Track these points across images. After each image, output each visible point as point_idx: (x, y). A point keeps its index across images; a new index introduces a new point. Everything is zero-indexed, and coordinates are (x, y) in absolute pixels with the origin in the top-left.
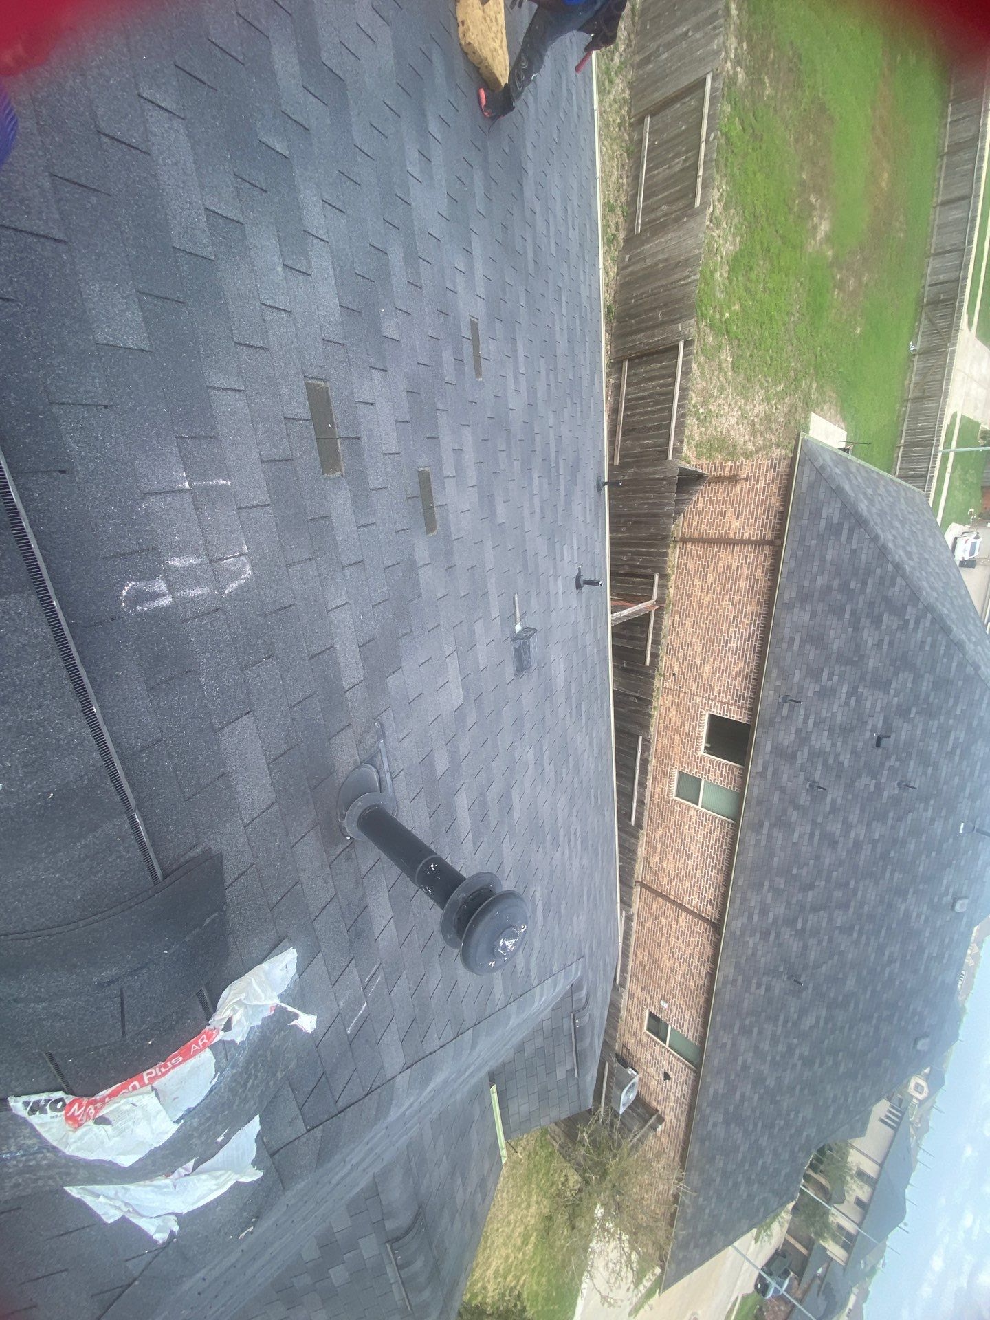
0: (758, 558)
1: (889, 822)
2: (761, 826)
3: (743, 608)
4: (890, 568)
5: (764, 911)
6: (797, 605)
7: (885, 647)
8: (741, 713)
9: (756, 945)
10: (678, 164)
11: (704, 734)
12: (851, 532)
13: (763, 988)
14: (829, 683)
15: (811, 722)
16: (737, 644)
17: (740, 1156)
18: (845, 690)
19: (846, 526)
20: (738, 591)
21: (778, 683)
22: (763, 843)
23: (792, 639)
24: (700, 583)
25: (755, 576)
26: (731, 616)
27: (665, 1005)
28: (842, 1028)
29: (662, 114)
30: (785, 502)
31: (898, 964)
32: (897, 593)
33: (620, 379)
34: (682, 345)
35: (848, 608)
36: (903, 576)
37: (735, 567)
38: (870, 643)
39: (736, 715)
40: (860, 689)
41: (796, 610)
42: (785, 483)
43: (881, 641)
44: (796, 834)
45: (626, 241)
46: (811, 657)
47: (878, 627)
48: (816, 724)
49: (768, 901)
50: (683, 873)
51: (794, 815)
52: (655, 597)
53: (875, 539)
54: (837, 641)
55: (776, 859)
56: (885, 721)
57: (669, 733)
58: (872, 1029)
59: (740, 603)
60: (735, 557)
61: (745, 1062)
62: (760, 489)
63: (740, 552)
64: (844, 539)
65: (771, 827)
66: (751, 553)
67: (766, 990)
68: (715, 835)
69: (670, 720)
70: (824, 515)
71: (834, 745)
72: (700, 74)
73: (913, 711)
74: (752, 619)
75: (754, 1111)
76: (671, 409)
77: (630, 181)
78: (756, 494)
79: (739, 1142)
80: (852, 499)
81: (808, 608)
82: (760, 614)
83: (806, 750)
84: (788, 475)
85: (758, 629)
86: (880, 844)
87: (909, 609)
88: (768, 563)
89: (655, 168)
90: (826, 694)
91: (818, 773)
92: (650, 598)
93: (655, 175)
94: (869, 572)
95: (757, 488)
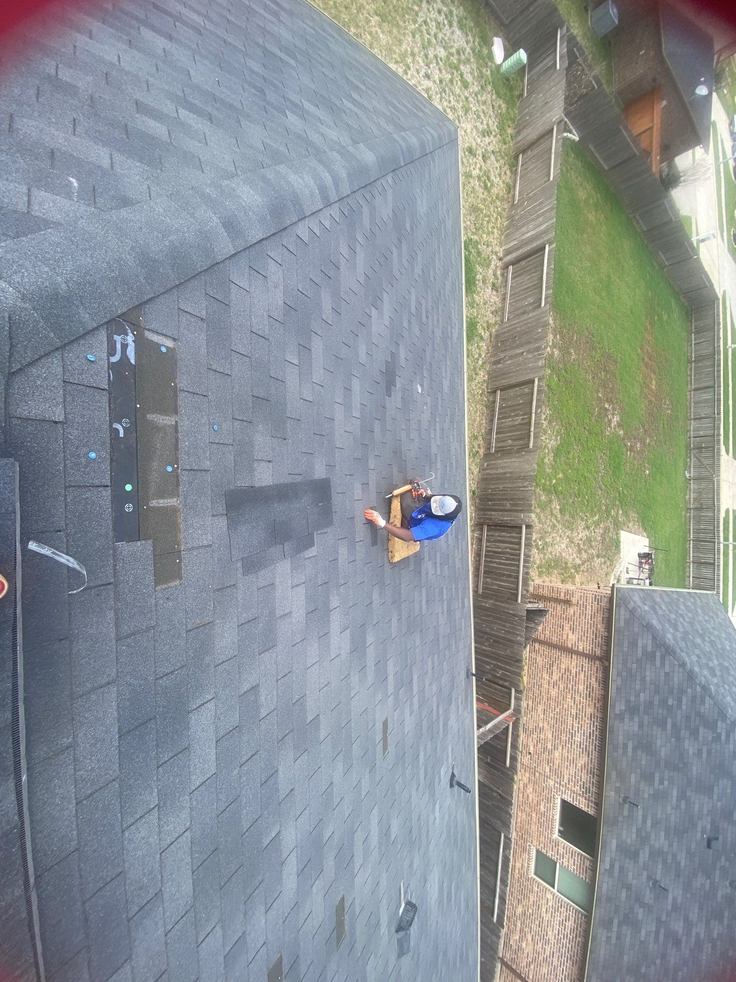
0: (591, 669)
2: (610, 922)
3: (583, 707)
4: (698, 689)
6: (627, 716)
7: (704, 756)
8: (588, 805)
10: (518, 420)
11: (557, 817)
12: (663, 658)
14: (661, 787)
15: (649, 823)
16: (580, 738)
18: (675, 793)
19: (658, 654)
20: (578, 692)
21: (618, 785)
22: (613, 940)
23: (625, 746)
24: (548, 678)
25: (590, 683)
26: (574, 712)
29: (508, 391)
30: (608, 628)
32: (707, 710)
33: (482, 535)
34: (524, 527)
35: (669, 721)
36: (710, 696)
37: (574, 671)
38: (691, 752)
39: (583, 804)
40: (688, 794)
41: (626, 720)
42: (606, 615)
43: (700, 751)
45: (485, 455)
46: (643, 762)
48: (654, 825)
50: (541, 958)
51: (640, 913)
52: (512, 706)
53: (683, 665)
54: (663, 749)
55: (626, 958)
56: (713, 823)
57: (527, 809)
59: (580, 703)
60: (574, 663)
62: (589, 615)
63: (577, 660)
64: (658, 663)
65: (620, 925)
66: (586, 663)
68: (570, 924)
69: (528, 796)
70: (640, 644)
71: (671, 845)
72: (531, 377)
74: (591, 720)
76: (518, 566)
77: (487, 421)
78: (585, 619)
80: (661, 632)
81: (636, 719)
82: (597, 716)
83: (647, 849)
84: (609, 610)
85: (597, 731)
87: (719, 723)
88: (600, 675)
89: (503, 418)
90: (660, 796)
91: (659, 872)
92: (507, 708)
93: (503, 423)
94: (682, 691)
95: (586, 614)
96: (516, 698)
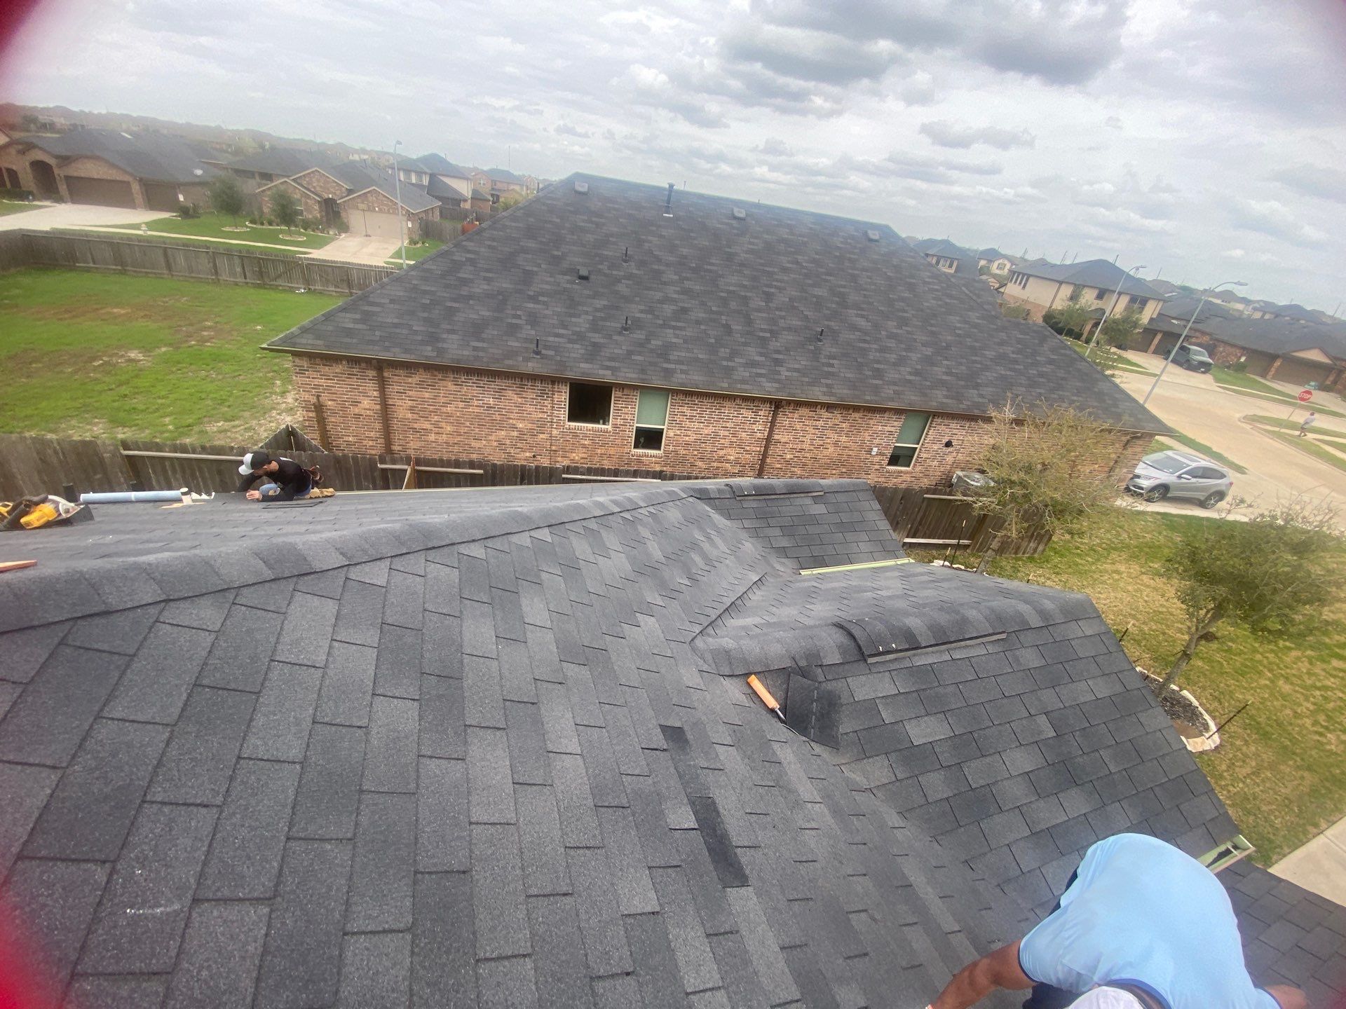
0: (398, 382)
1: (662, 268)
2: (666, 370)
3: (451, 394)
4: (413, 273)
5: (753, 364)
6: (440, 345)
7: (490, 275)
8: (560, 392)
9: (789, 370)
11: (590, 426)
12: (372, 304)
13: (831, 361)
14: (523, 317)
15: (562, 331)
16: (489, 398)
17: (1008, 373)
18: (531, 305)
19: (366, 308)
20: (434, 399)
21: (520, 359)
22: (684, 367)
23: (475, 349)
24: (433, 435)
25: (416, 384)
26: (461, 405)
27: (875, 450)
28: (865, 296)
31: (800, 257)
32: (439, 268)
34: (126, 452)
35: (449, 304)
37: (410, 403)
38: (486, 287)
39: (563, 396)
40: (531, 293)
41: (445, 346)
42: (318, 361)
43: (485, 279)
44: (674, 340)
46: (495, 332)
47: (472, 281)
48: (565, 327)
49: (744, 361)
50: (734, 440)
51: (655, 343)
54: (481, 313)
55: (700, 356)
56: (564, 273)
58: (864, 273)
59: (447, 397)
60: (400, 403)
61: (910, 373)
62: (327, 383)
63: (394, 399)
65: (668, 361)
66: (394, 389)
67: (835, 359)
68: (687, 411)
70: (349, 326)
71: (587, 313)
73: (556, 253)
74: (462, 385)
75: (961, 364)
78: (333, 387)
79: (995, 375)
81: (445, 336)
82: (454, 378)
83: (590, 335)
84: (309, 357)
85: (471, 379)
86: (684, 275)
87: (455, 258)
88: (400, 371)
90: (533, 320)
91: (613, 324)
94: (415, 289)
95: (327, 386)
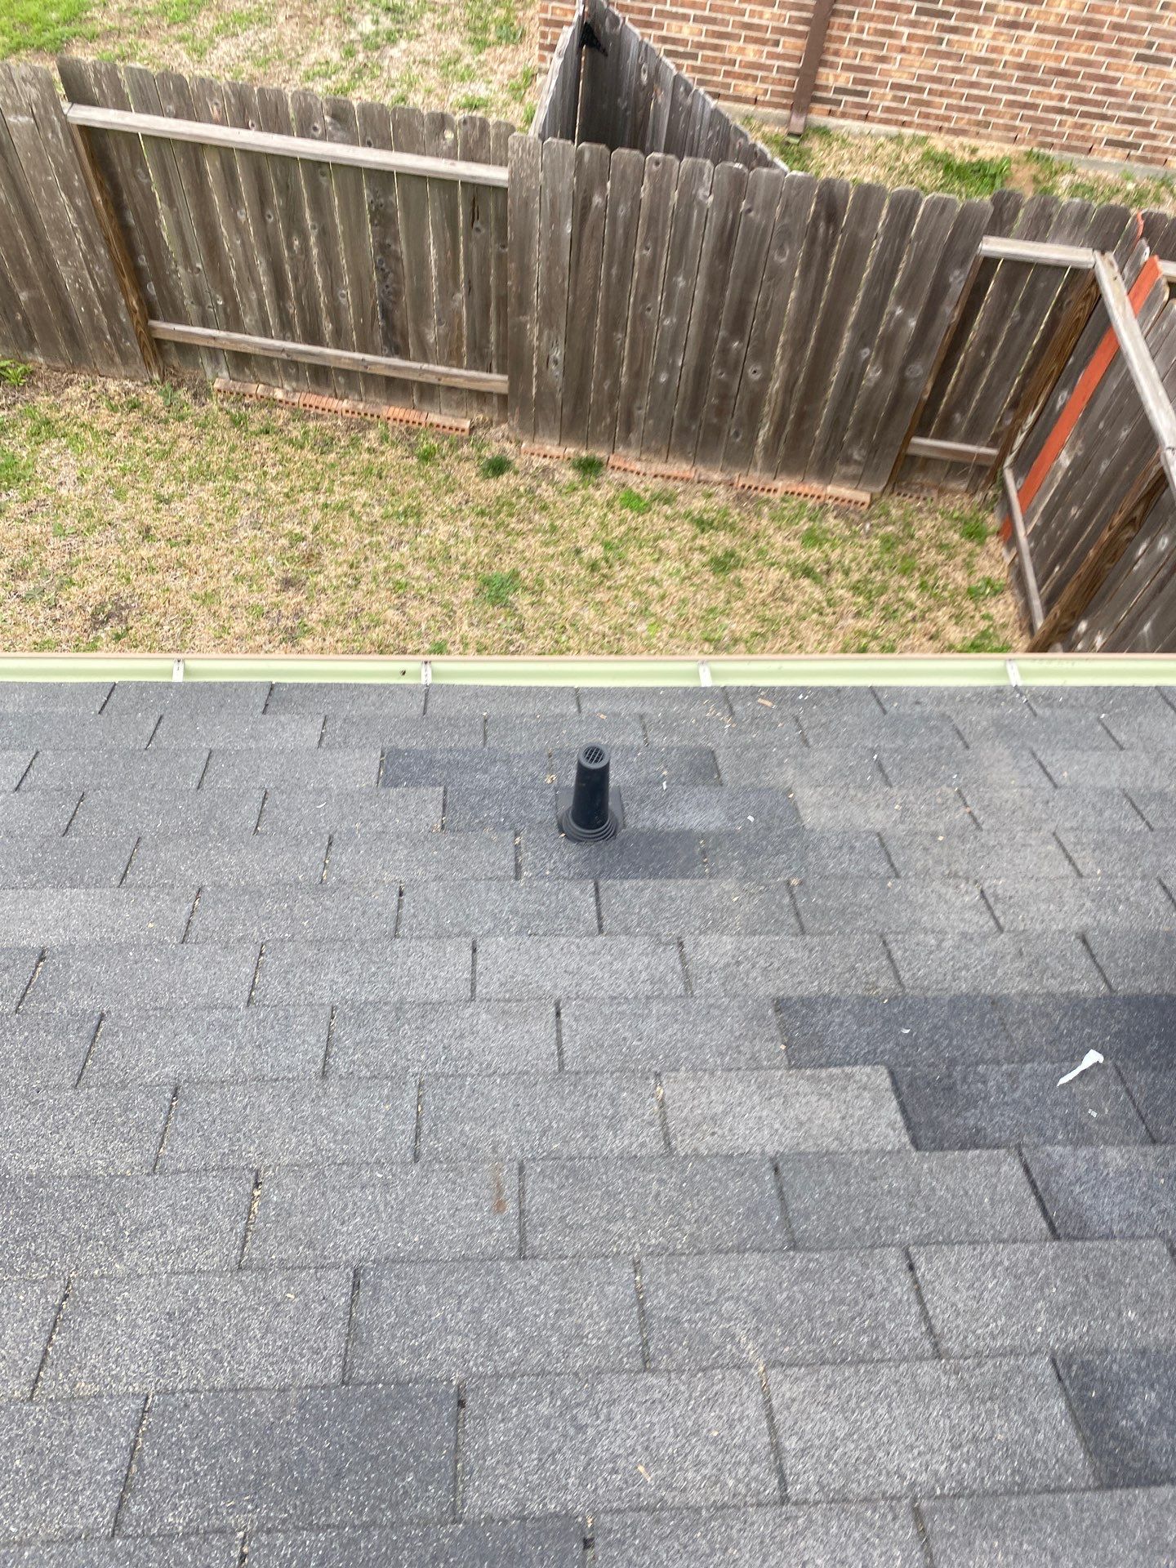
76: (316, 167)
96: (1038, 231)
